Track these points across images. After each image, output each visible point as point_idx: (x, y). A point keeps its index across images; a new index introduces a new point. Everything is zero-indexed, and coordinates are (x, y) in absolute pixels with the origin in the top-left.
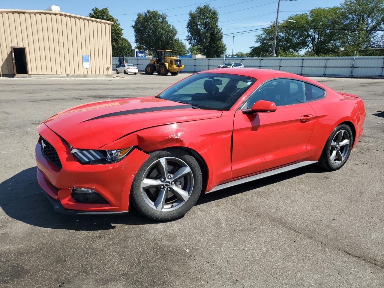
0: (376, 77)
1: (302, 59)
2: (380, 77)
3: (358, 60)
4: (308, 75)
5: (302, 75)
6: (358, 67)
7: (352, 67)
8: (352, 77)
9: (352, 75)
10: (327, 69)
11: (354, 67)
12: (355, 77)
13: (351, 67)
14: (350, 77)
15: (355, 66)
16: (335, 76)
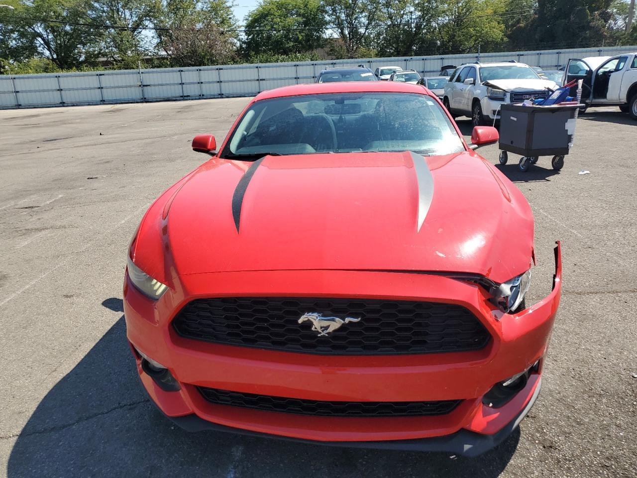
0: (177, 99)
1: (56, 77)
2: (182, 98)
3: (147, 75)
4: (75, 104)
5: (65, 105)
6: (149, 85)
7: (142, 86)
8: (146, 100)
9: (145, 98)
10: (104, 90)
11: (144, 86)
12: (150, 100)
13: (140, 86)
14: (142, 100)
15: (145, 84)
16: (120, 102)
